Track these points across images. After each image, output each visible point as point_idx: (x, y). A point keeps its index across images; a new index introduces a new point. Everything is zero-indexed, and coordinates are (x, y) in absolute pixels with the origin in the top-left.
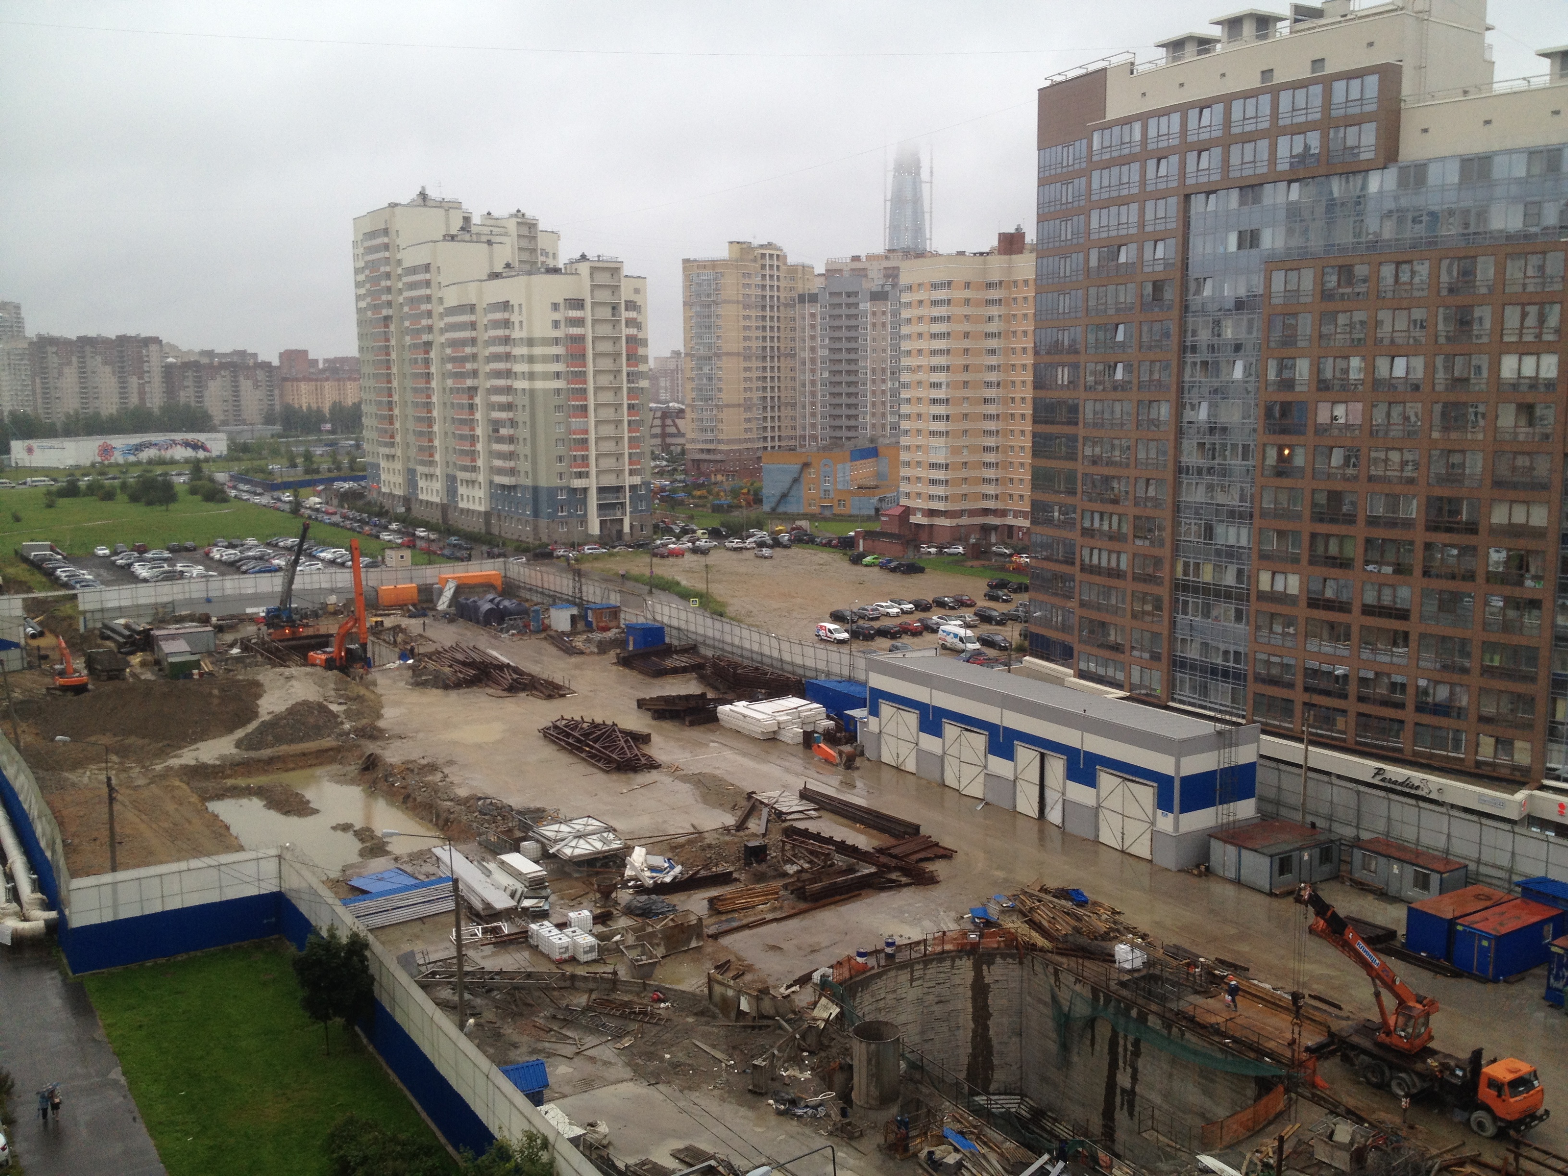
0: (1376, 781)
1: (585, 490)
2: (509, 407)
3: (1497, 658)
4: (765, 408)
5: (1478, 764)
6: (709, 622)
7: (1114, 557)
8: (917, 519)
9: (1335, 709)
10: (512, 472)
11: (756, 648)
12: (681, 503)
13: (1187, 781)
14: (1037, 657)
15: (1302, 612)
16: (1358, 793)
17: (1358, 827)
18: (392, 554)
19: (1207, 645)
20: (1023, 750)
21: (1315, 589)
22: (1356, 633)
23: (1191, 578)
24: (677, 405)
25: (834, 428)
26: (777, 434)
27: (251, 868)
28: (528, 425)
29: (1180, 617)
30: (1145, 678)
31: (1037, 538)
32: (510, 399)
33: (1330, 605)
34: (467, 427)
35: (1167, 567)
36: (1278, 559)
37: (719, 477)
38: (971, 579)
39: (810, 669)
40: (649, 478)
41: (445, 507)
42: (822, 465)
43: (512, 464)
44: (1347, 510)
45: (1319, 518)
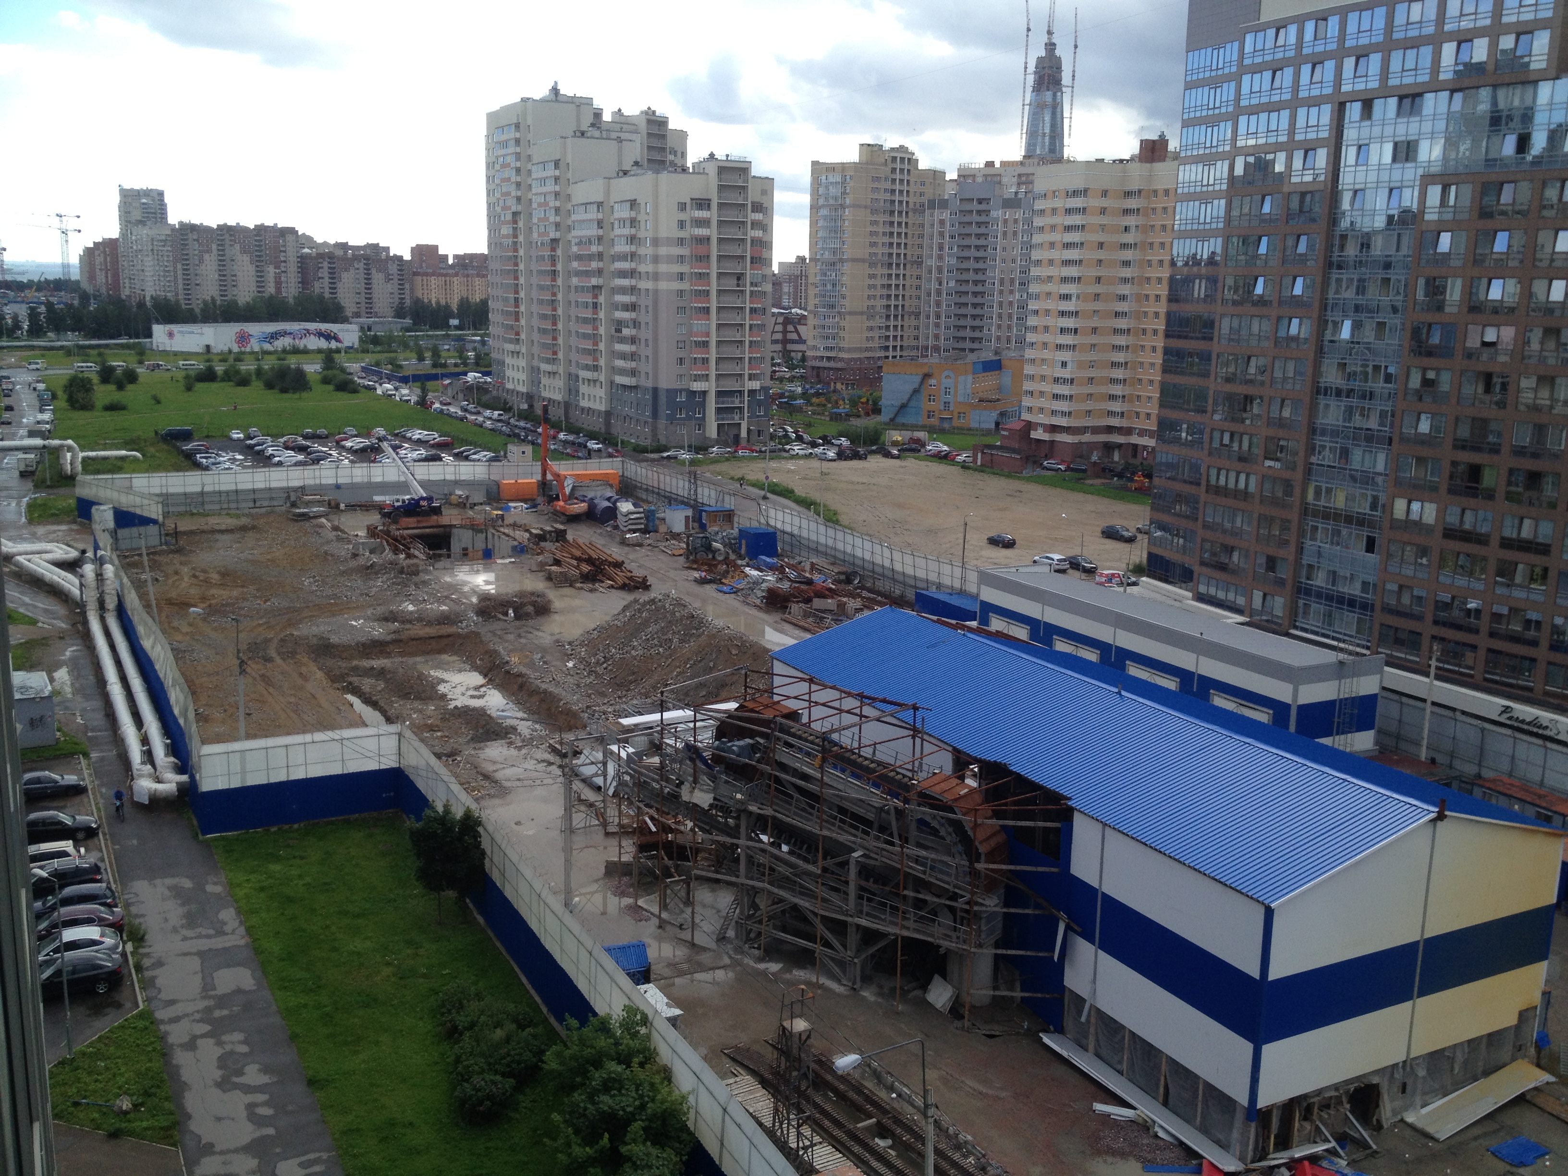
0: (1502, 719)
1: (704, 393)
2: (633, 307)
4: (888, 317)
6: (822, 529)
7: (1243, 477)
8: (1038, 434)
9: (1465, 645)
10: (633, 373)
11: (867, 556)
12: (799, 409)
13: (1305, 710)
14: (1155, 578)
15: (1437, 543)
16: (1483, 730)
17: (1480, 765)
18: (514, 450)
19: (1334, 572)
20: (1135, 671)
21: (1453, 519)
22: (1492, 566)
23: (1322, 503)
24: (799, 311)
25: (958, 339)
26: (899, 343)
27: (372, 744)
28: (650, 324)
29: (1308, 542)
30: (1267, 604)
31: (1161, 458)
32: (634, 299)
33: (1467, 537)
34: (590, 326)
35: (1297, 491)
36: (1415, 487)
37: (839, 386)
38: (1089, 497)
39: (921, 580)
40: (768, 383)
41: (567, 405)
42: (943, 376)
43: (633, 364)
44: (1491, 438)
45: (1460, 445)
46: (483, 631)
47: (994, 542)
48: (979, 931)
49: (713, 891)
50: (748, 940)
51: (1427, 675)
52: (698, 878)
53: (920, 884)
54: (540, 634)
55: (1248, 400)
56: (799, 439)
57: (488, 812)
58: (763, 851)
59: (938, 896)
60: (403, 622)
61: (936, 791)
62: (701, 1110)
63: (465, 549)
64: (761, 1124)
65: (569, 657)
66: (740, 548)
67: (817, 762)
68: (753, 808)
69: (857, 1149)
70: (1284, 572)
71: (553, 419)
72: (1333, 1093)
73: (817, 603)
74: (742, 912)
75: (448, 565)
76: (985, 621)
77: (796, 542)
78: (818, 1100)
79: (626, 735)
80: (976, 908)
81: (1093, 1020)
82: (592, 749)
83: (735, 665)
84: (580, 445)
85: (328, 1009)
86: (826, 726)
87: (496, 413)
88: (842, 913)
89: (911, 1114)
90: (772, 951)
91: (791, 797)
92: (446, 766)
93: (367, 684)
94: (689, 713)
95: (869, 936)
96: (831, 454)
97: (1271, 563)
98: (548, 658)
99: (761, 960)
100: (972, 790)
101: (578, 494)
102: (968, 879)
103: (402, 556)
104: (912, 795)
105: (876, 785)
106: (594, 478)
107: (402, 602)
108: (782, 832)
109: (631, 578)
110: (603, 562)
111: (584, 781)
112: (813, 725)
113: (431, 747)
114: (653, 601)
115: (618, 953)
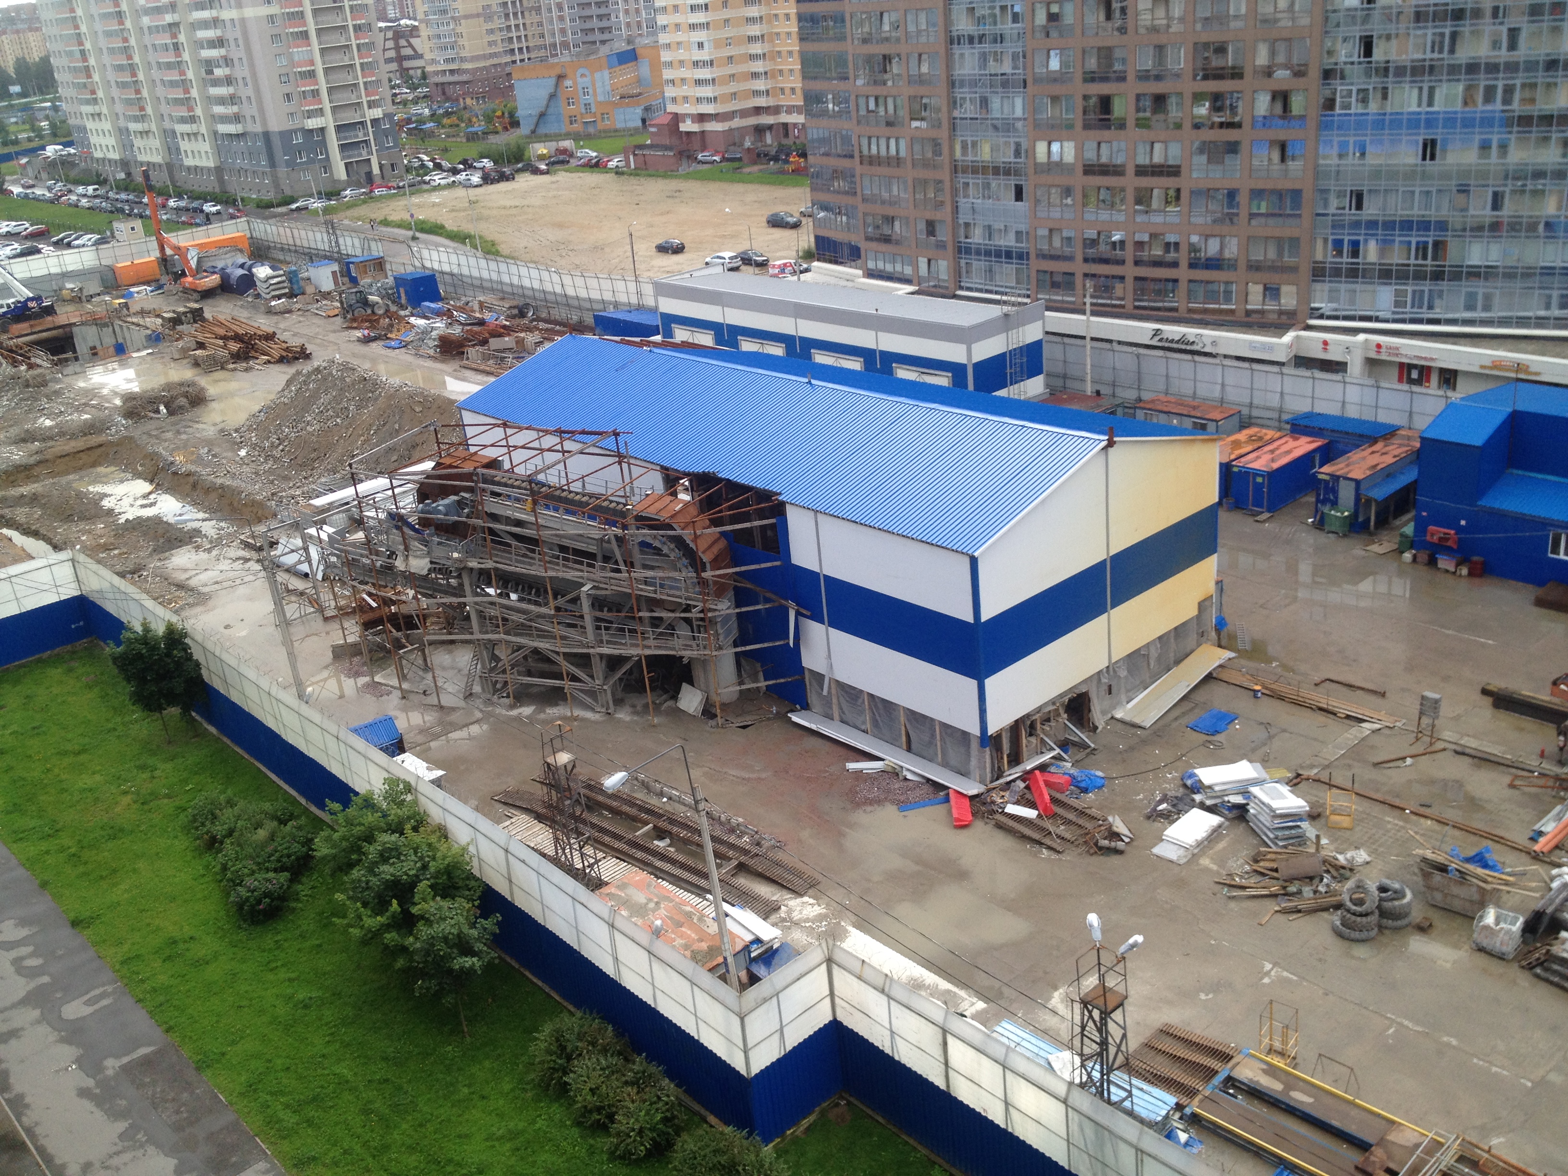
0: (1154, 342)
1: (322, 130)
2: (219, 43)
3: (1264, 204)
4: (507, 16)
5: (1248, 313)
6: (483, 263)
7: (893, 142)
8: (687, 126)
9: (1114, 277)
10: (237, 118)
11: (536, 285)
12: (431, 134)
13: (979, 367)
14: (825, 261)
15: (1079, 180)
16: (1138, 356)
17: (1139, 389)
18: (121, 227)
19: (989, 227)
20: (821, 358)
21: (1090, 155)
22: (1130, 196)
23: (970, 158)
24: (409, 22)
25: (586, 31)
26: (524, 45)
27: (44, 576)
28: (245, 60)
29: (962, 201)
30: (932, 269)
31: (813, 134)
32: (219, 33)
33: (1105, 170)
34: (176, 72)
35: (945, 150)
36: (1053, 127)
37: (469, 101)
38: (750, 187)
39: (597, 301)
40: (391, 109)
41: (170, 167)
42: (578, 74)
43: (235, 109)
44: (1117, 67)
45: (1090, 78)
46: (136, 433)
47: (663, 249)
48: (717, 634)
49: (450, 652)
50: (495, 691)
51: (1083, 312)
52: (431, 643)
53: (653, 603)
54: (201, 426)
55: (887, 59)
56: (438, 167)
57: (192, 621)
58: (492, 604)
59: (673, 611)
60: (44, 440)
61: (651, 512)
62: (482, 856)
63: (93, 348)
64: (544, 855)
65: (240, 445)
66: (399, 297)
67: (529, 506)
68: (473, 564)
69: (639, 854)
70: (944, 234)
71: (158, 185)
72: (1051, 708)
73: (494, 343)
74: (483, 667)
75: (78, 369)
76: (669, 333)
77: (458, 281)
78: (595, 820)
79: (321, 517)
80: (710, 615)
81: (833, 691)
82: (289, 536)
83: (421, 422)
84: (195, 210)
85: (73, 850)
86: (530, 468)
87: (90, 188)
88: (584, 646)
89: (682, 812)
90: (521, 696)
91: (510, 546)
92: (134, 583)
93: (21, 514)
94: (382, 482)
95: (613, 663)
96: (476, 179)
97: (931, 228)
98: (216, 450)
99: (512, 707)
100: (687, 504)
101: (207, 265)
102: (697, 589)
103: (23, 368)
104: (630, 520)
105: (592, 518)
106: (220, 245)
107: (36, 419)
108: (507, 581)
109: (287, 349)
110: (252, 337)
111: (288, 571)
112: (516, 470)
113: (111, 568)
114: (317, 370)
115: (366, 731)
